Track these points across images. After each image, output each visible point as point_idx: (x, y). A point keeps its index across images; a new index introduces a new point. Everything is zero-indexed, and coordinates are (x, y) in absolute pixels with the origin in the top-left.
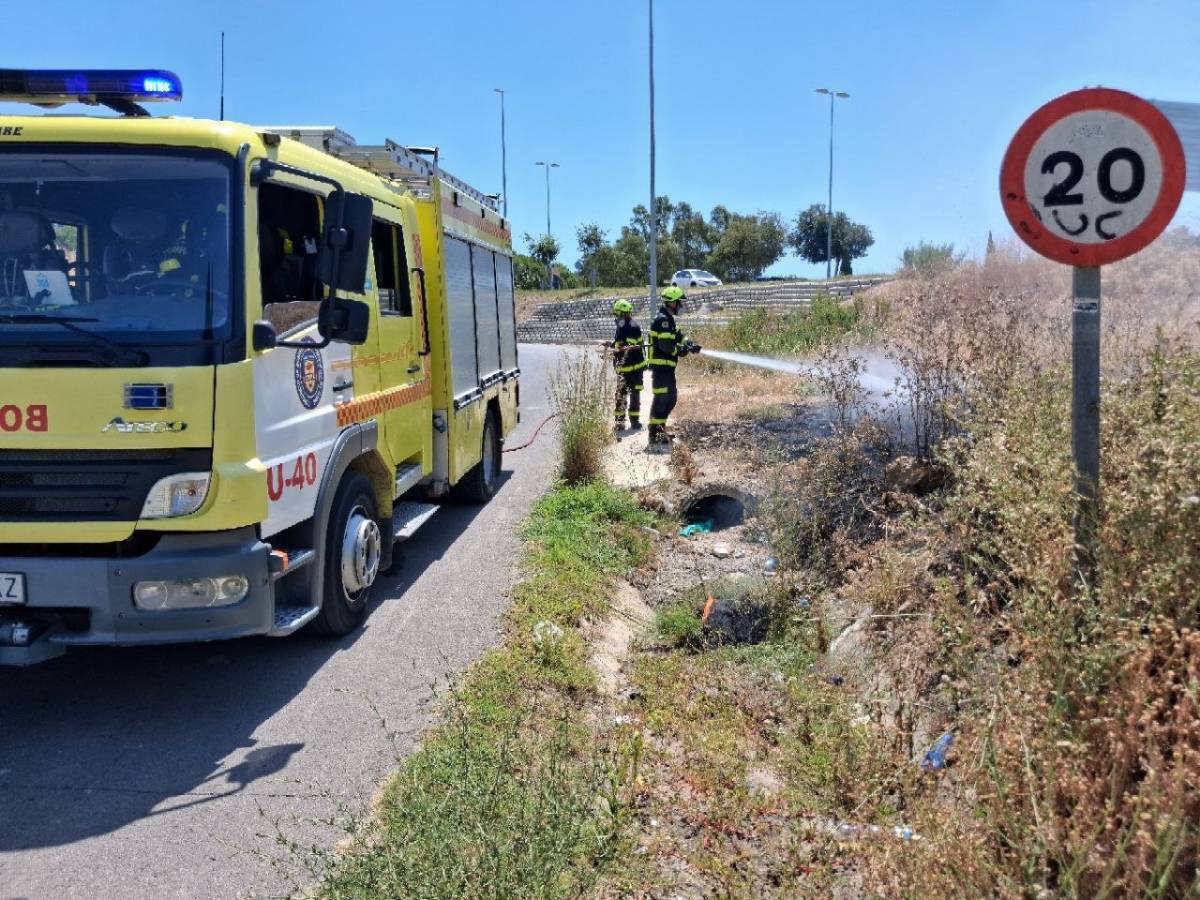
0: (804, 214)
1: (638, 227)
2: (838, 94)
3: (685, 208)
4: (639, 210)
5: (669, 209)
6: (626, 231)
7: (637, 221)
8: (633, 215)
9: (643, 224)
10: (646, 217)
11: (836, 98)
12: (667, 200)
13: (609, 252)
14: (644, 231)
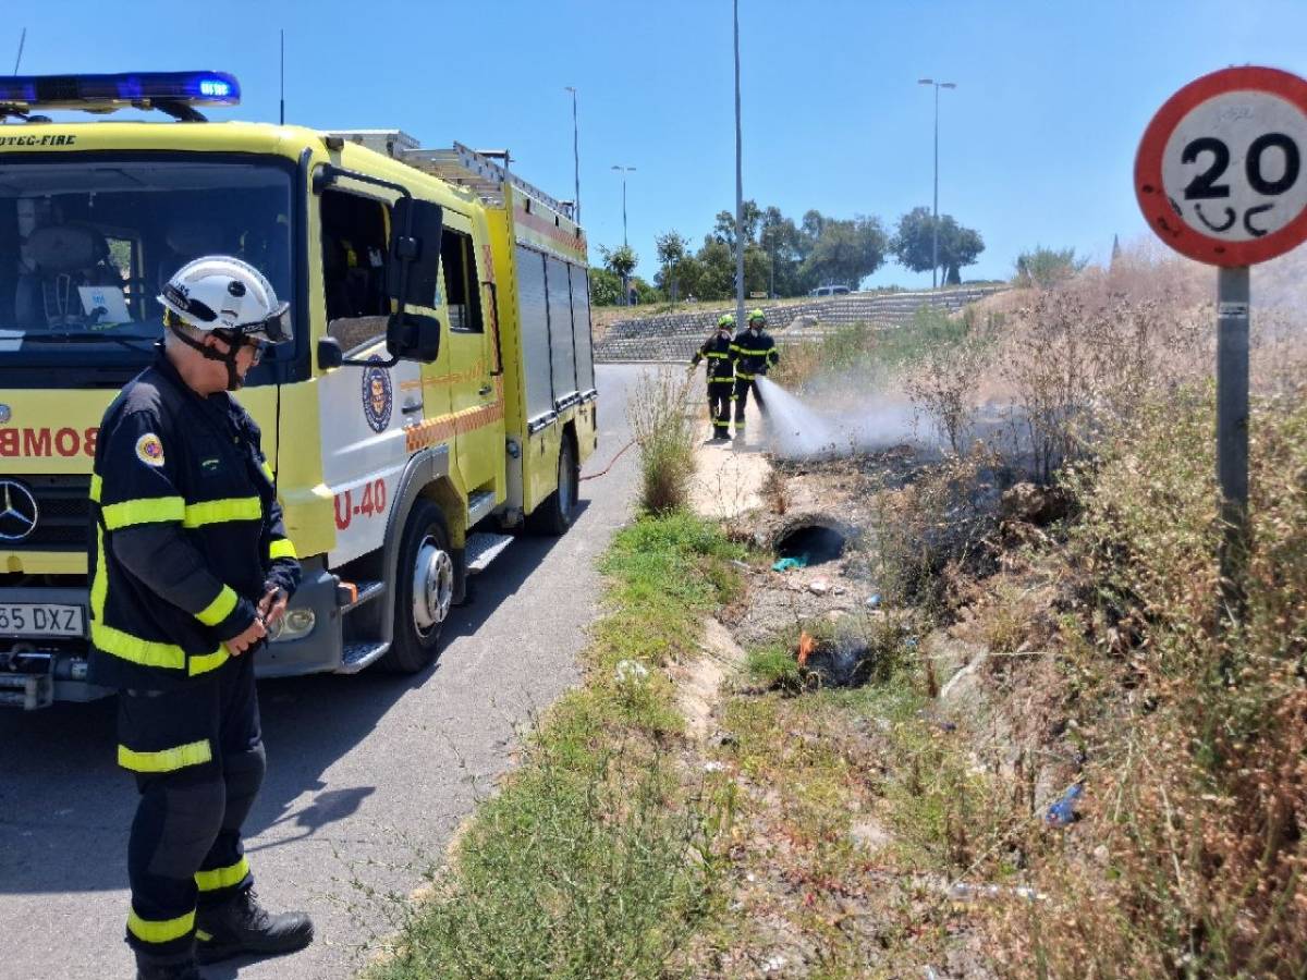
0: (906, 218)
1: (723, 234)
2: (944, 85)
3: (775, 214)
4: (724, 217)
5: (757, 214)
6: (709, 240)
7: (721, 228)
8: (718, 223)
9: (728, 232)
10: (732, 224)
11: (941, 89)
12: (755, 205)
13: (690, 263)
14: (730, 240)
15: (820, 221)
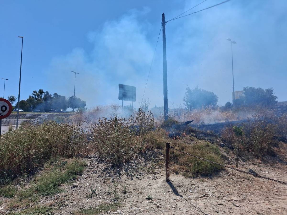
0: (70, 98)
1: (34, 96)
2: (77, 73)
3: (47, 93)
4: (35, 92)
5: (43, 93)
6: (30, 97)
7: (34, 94)
8: (33, 93)
9: (35, 96)
10: (36, 94)
11: (76, 74)
12: (43, 90)
13: (24, 102)
14: (35, 97)
15: (57, 95)
